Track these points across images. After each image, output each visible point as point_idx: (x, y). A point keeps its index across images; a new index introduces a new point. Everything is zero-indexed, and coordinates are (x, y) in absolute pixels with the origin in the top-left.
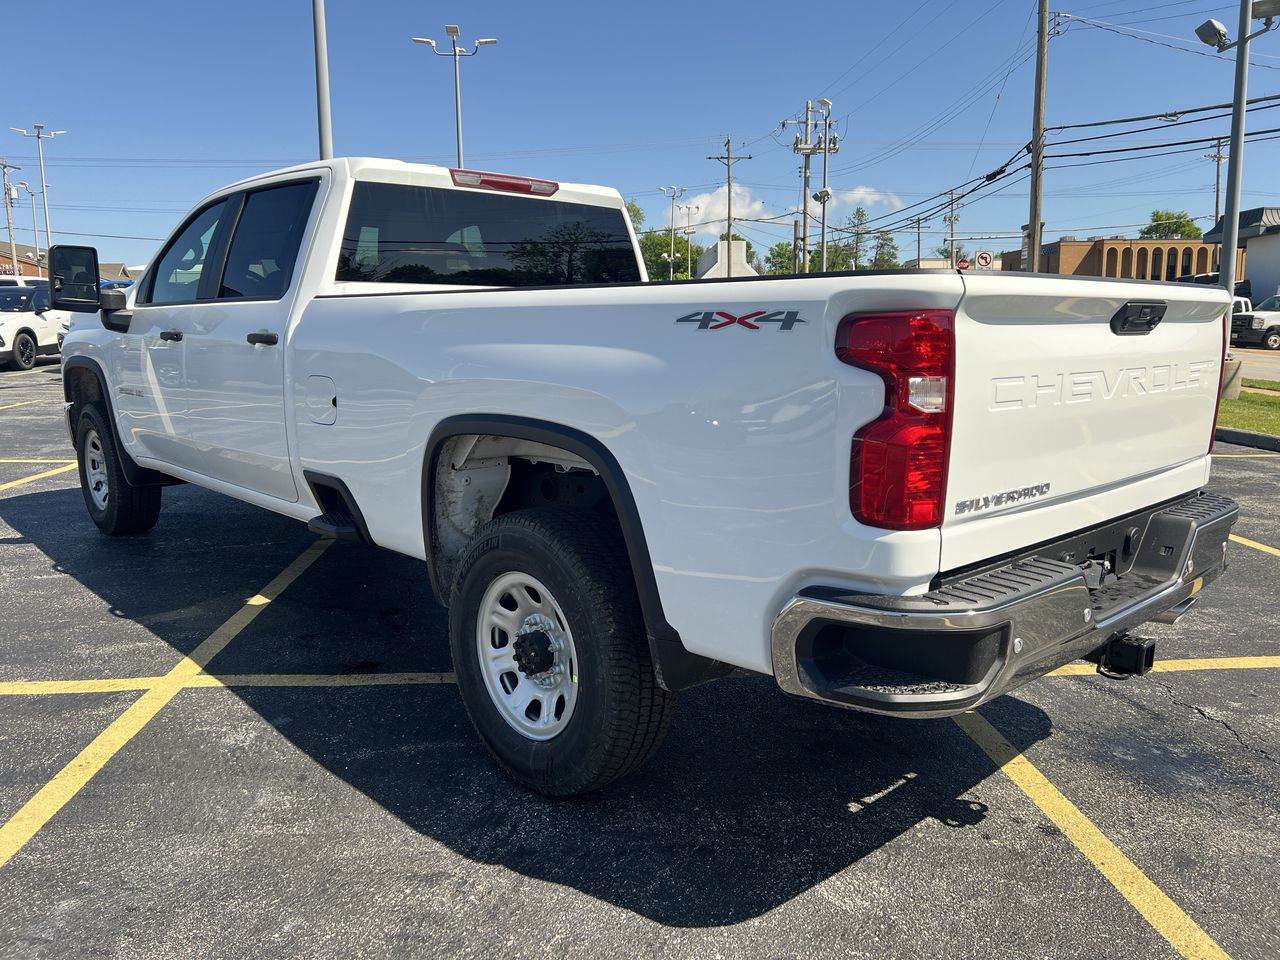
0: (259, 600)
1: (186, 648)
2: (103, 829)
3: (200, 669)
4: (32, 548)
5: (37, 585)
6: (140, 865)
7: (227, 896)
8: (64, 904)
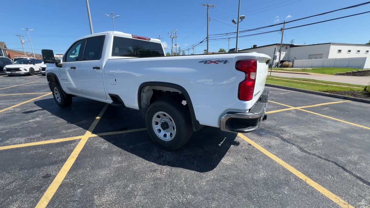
0: (98, 118)
1: (87, 129)
2: (82, 171)
3: (91, 133)
4: (45, 111)
5: (49, 119)
6: (93, 178)
7: (115, 181)
8: (79, 191)
